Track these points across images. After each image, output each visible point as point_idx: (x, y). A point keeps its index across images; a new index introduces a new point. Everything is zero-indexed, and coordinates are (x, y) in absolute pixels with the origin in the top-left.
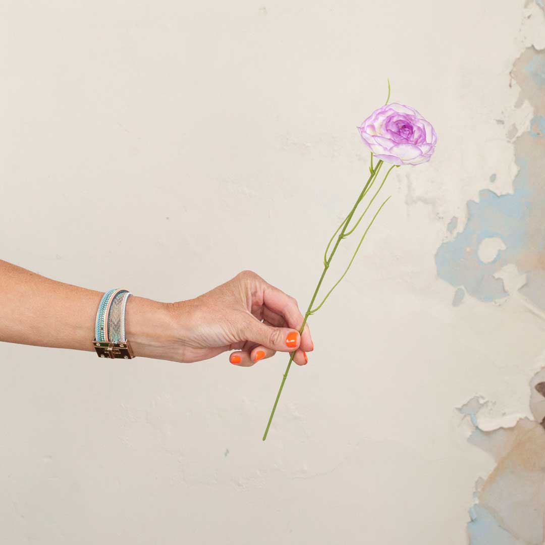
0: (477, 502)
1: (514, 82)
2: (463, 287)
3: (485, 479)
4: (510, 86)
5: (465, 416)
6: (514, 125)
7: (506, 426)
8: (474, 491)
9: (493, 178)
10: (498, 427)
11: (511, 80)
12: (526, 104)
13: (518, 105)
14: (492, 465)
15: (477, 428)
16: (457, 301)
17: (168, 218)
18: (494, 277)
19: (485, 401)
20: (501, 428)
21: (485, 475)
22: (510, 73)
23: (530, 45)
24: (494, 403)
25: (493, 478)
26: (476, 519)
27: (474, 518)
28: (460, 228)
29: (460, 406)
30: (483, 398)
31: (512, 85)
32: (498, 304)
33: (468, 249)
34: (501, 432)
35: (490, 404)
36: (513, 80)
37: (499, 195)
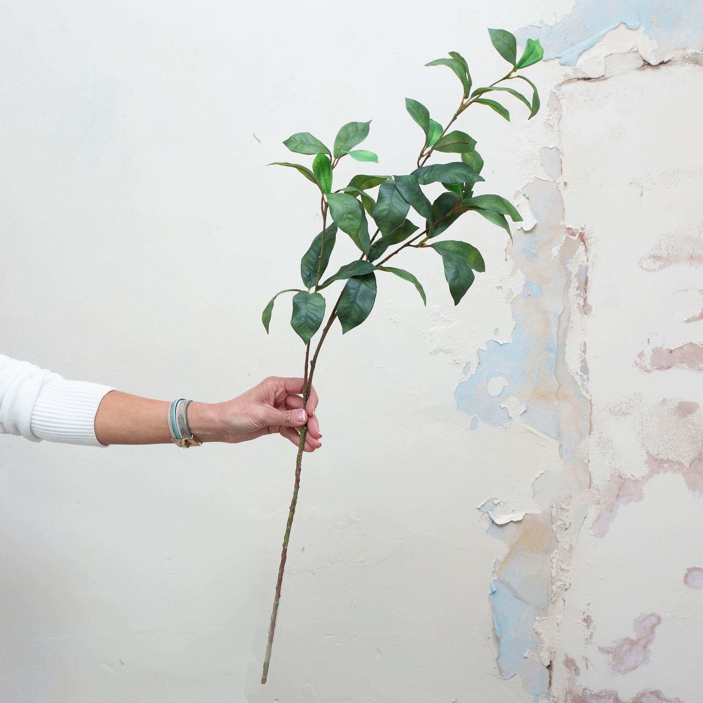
0: (496, 578)
1: (508, 256)
2: (477, 416)
3: (501, 561)
4: (506, 260)
5: (483, 514)
6: (510, 289)
7: (515, 520)
8: (494, 570)
9: (496, 331)
10: (510, 521)
11: (506, 255)
12: (519, 272)
13: (513, 273)
14: (506, 550)
15: (493, 522)
16: (473, 426)
17: (249, 374)
18: (501, 407)
19: (498, 502)
20: (512, 521)
21: (501, 558)
22: (506, 249)
23: (520, 228)
24: (505, 503)
25: (506, 560)
26: (495, 592)
27: (493, 591)
28: (473, 371)
29: (479, 507)
30: (496, 499)
31: (507, 259)
32: (504, 428)
33: (480, 387)
34: (512, 524)
35: (502, 504)
36: (507, 254)
37: (501, 344)
